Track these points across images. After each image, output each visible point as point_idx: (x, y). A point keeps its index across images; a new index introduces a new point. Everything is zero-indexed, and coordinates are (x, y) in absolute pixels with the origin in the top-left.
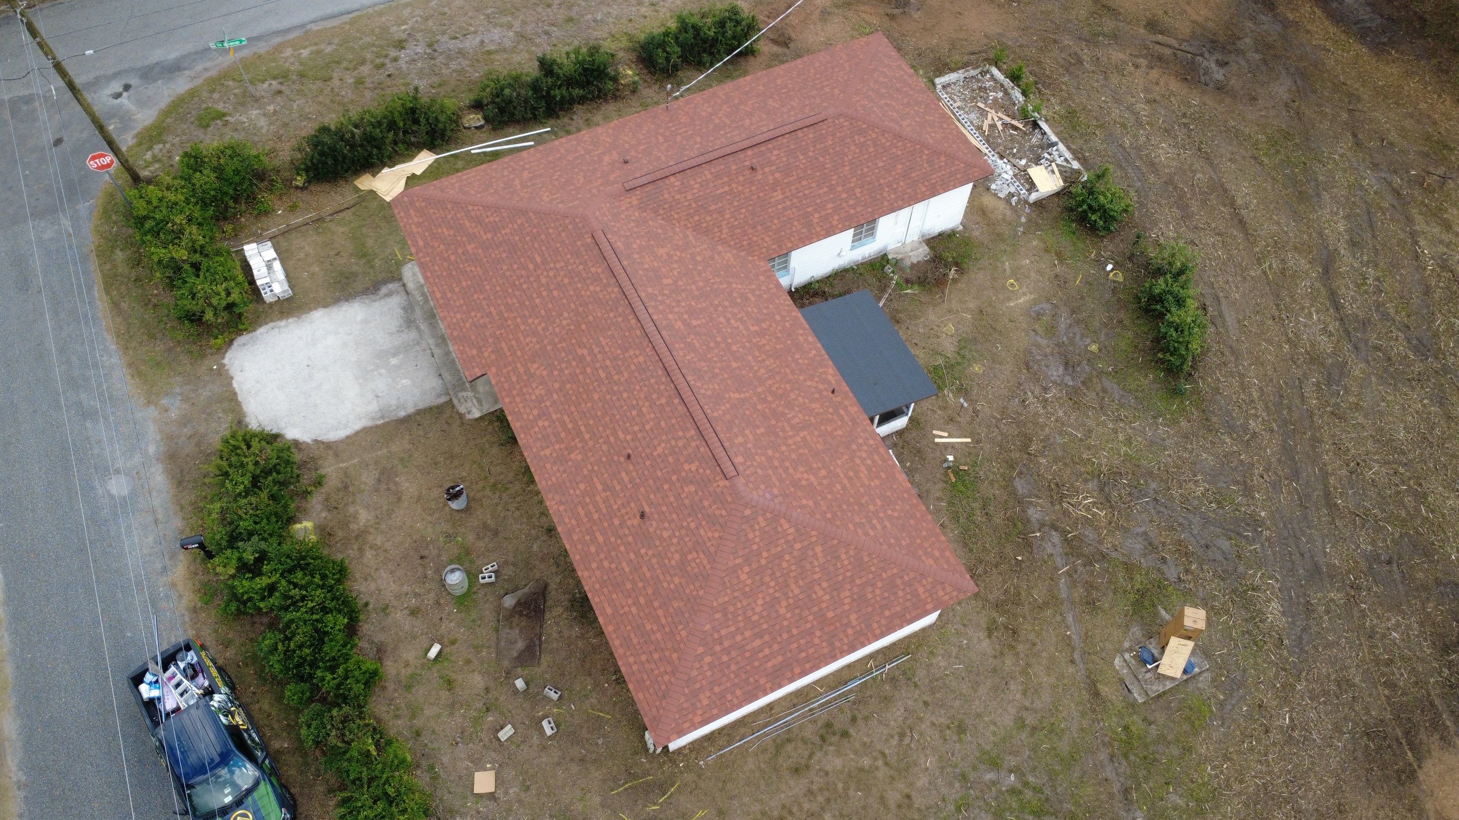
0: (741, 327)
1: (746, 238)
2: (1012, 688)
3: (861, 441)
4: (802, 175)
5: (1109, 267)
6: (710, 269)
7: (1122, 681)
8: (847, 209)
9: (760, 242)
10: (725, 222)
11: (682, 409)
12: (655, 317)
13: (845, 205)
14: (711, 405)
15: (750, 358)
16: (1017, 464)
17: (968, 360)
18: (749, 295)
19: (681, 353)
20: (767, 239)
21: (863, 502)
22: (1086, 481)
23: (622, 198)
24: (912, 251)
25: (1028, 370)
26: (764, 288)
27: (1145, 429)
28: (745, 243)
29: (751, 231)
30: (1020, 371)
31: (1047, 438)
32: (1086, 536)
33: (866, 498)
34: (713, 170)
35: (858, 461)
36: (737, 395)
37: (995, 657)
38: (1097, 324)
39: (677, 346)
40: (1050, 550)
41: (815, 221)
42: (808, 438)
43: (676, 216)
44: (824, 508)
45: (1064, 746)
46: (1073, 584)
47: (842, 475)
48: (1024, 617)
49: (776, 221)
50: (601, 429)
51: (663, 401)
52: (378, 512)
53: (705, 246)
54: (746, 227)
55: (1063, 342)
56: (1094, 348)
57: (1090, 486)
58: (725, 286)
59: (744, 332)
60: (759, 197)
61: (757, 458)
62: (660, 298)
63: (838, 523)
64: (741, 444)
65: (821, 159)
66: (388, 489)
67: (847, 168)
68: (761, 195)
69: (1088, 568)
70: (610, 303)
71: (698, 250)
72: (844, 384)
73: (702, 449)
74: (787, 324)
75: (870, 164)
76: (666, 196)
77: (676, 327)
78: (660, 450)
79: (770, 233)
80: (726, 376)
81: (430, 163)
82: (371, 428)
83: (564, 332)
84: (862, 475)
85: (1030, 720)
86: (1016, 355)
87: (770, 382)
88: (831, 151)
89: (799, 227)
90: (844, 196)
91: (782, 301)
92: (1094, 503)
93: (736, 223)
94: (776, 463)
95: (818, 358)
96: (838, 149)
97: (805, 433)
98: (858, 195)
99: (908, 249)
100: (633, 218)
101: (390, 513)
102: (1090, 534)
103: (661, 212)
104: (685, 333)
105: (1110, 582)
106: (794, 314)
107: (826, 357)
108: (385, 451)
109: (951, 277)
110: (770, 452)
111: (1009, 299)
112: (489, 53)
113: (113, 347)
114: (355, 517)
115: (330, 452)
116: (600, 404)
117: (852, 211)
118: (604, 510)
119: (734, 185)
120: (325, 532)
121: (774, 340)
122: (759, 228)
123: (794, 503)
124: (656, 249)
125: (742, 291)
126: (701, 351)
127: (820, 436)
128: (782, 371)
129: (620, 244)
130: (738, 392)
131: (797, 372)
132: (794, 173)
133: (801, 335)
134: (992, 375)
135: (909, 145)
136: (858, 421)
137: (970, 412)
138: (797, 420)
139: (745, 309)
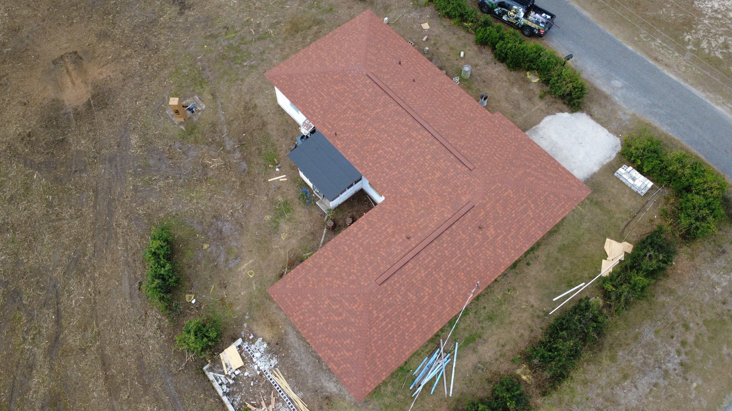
0: (386, 149)
1: (400, 204)
2: (246, 90)
3: (319, 117)
5: (193, 302)
6: (411, 177)
7: (202, 101)
10: (413, 207)
11: (400, 96)
12: (426, 132)
13: (352, 239)
14: (387, 100)
15: (377, 134)
16: (246, 175)
18: (388, 171)
19: (408, 119)
21: (314, 89)
22: (213, 176)
23: (471, 198)
25: (241, 224)
27: (182, 208)
29: (398, 208)
30: (246, 223)
31: (231, 191)
32: (215, 151)
33: (313, 91)
34: (430, 229)
35: (319, 106)
36: (377, 111)
37: (253, 98)
38: (203, 262)
39: (411, 123)
41: (366, 226)
42: (342, 106)
43: (440, 200)
45: (226, 77)
46: (221, 131)
47: (325, 96)
48: (241, 114)
49: (387, 217)
51: (408, 99)
52: (511, 93)
54: (401, 209)
55: (222, 246)
56: (206, 246)
57: (211, 174)
59: (384, 147)
60: (400, 225)
61: (361, 86)
62: (428, 145)
63: (322, 74)
64: (369, 88)
65: (372, 258)
67: (356, 259)
68: (399, 227)
70: (450, 137)
71: (421, 186)
72: (332, 143)
74: (365, 163)
75: (343, 266)
77: (415, 132)
79: (388, 211)
80: (385, 119)
81: (602, 270)
82: (536, 124)
83: (466, 127)
84: (316, 100)
85: (239, 82)
86: (248, 231)
87: (365, 125)
88: (367, 264)
90: (353, 244)
91: (371, 176)
93: (407, 209)
94: (353, 87)
95: (346, 150)
96: (364, 267)
97: (344, 108)
98: (346, 247)
100: (460, 188)
101: (507, 94)
103: (448, 199)
104: (410, 131)
105: (205, 135)
106: (364, 171)
107: (343, 154)
108: (524, 116)
109: (286, 269)
110: (356, 91)
111: (253, 264)
115: (546, 111)
116: (435, 100)
117: (347, 238)
118: (416, 67)
119: (415, 226)
120: (526, 80)
121: (369, 150)
122: (395, 211)
123: (341, 74)
124: (442, 174)
125: (392, 172)
126: (400, 126)
127: (337, 110)
128: (361, 135)
129: (460, 167)
130: (377, 113)
131: (354, 138)
132: (385, 244)
133: (357, 160)
134: (260, 216)
135: (322, 285)
136: (322, 126)
137: (270, 194)
138: (349, 113)
139: (388, 161)
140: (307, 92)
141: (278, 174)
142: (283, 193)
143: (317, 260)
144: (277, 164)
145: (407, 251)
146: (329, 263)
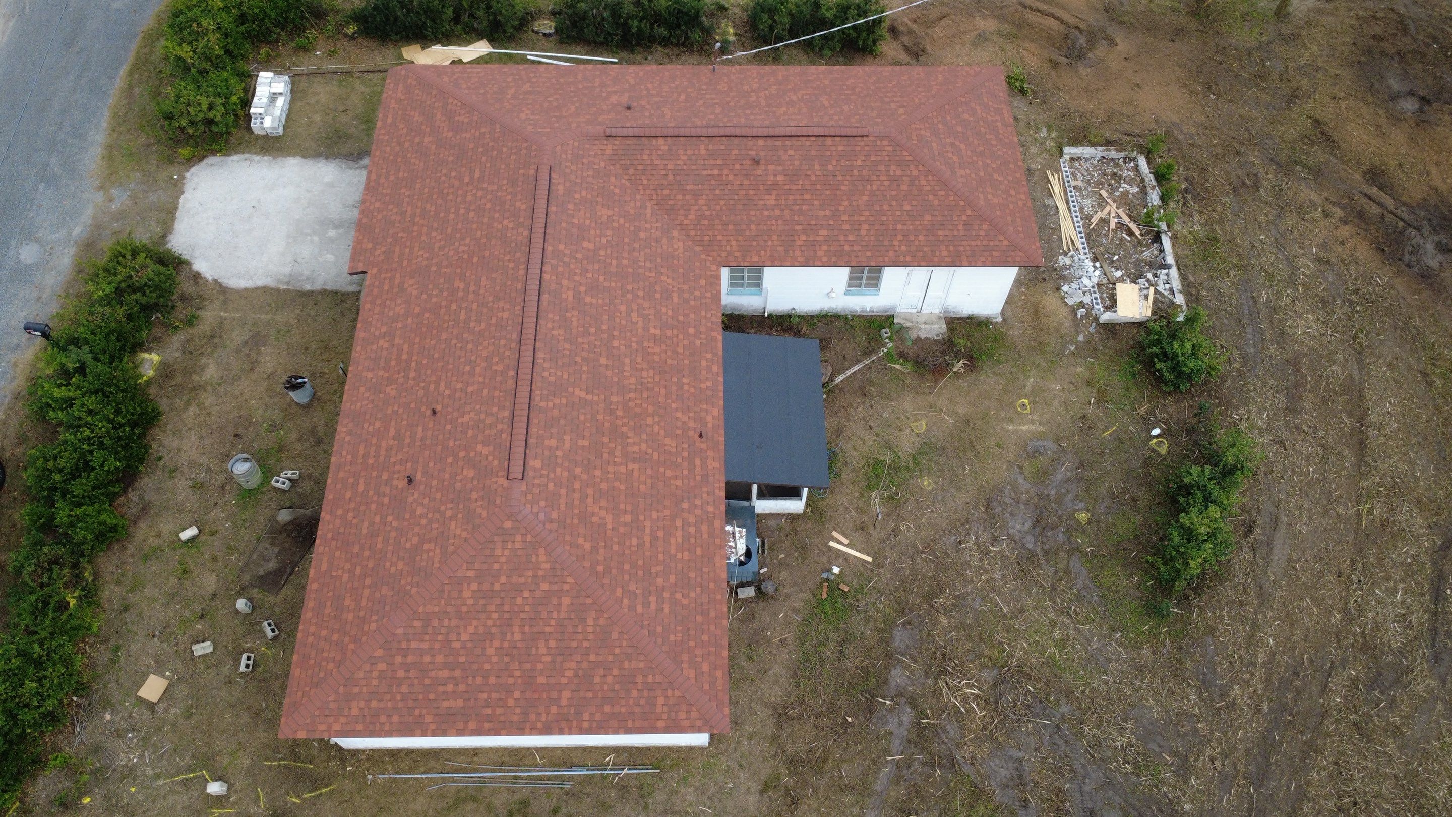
0: (640, 324)
1: (710, 233)
3: (698, 502)
4: (808, 187)
5: (1156, 431)
8: (842, 243)
9: (724, 243)
11: (511, 383)
12: (546, 276)
13: (842, 237)
15: (627, 361)
17: (921, 470)
18: (675, 295)
19: (550, 326)
20: (734, 243)
21: (654, 570)
22: (983, 667)
23: (597, 142)
24: (925, 323)
25: (987, 509)
26: (697, 293)
27: (1093, 638)
28: (707, 238)
29: (720, 227)
30: (976, 507)
31: (964, 597)
32: (944, 730)
33: (660, 568)
34: (711, 147)
35: (679, 523)
36: (583, 394)
38: (1103, 490)
39: (551, 316)
40: (892, 726)
41: (799, 243)
42: (636, 474)
44: (601, 558)
46: (897, 780)
47: (648, 531)
49: (753, 227)
50: (429, 372)
51: (500, 368)
52: (226, 373)
53: (659, 225)
54: (717, 222)
55: (1048, 496)
56: (1083, 517)
57: (985, 674)
58: (653, 274)
61: (558, 470)
63: (606, 581)
64: (550, 448)
66: (249, 355)
69: (926, 769)
70: (513, 244)
71: (648, 226)
72: (722, 432)
73: (504, 436)
74: (698, 342)
76: (645, 157)
77: (564, 296)
78: (466, 418)
79: (740, 238)
80: (585, 368)
81: (482, 54)
82: (272, 289)
84: (673, 540)
86: (982, 486)
87: (632, 395)
88: (856, 173)
89: (776, 243)
90: (847, 227)
91: (709, 315)
92: (977, 697)
94: (577, 485)
95: (709, 393)
96: (865, 173)
97: (636, 466)
98: (863, 232)
99: (922, 319)
100: (596, 167)
101: (236, 379)
102: (952, 730)
103: (631, 171)
104: (570, 306)
105: (943, 798)
106: (714, 334)
107: (721, 394)
108: (269, 317)
109: (955, 369)
110: (578, 470)
111: (1011, 420)
113: (105, 125)
114: (203, 369)
115: (221, 297)
116: (443, 346)
118: (382, 458)
119: (726, 172)
120: (166, 372)
122: (731, 227)
123: (568, 538)
124: (599, 207)
125: (670, 287)
126: (574, 331)
127: (652, 477)
128: (656, 389)
129: (561, 187)
130: (587, 391)
131: (674, 397)
132: (801, 182)
133: (707, 360)
134: (940, 498)
135: (951, 198)
136: (711, 479)
137: (889, 529)
138: (636, 448)
139: (658, 307)
140: (672, 579)
141: (841, 560)
142: (861, 511)
143: (925, 249)
144: (827, 580)
145: (779, 143)
146: (911, 228)
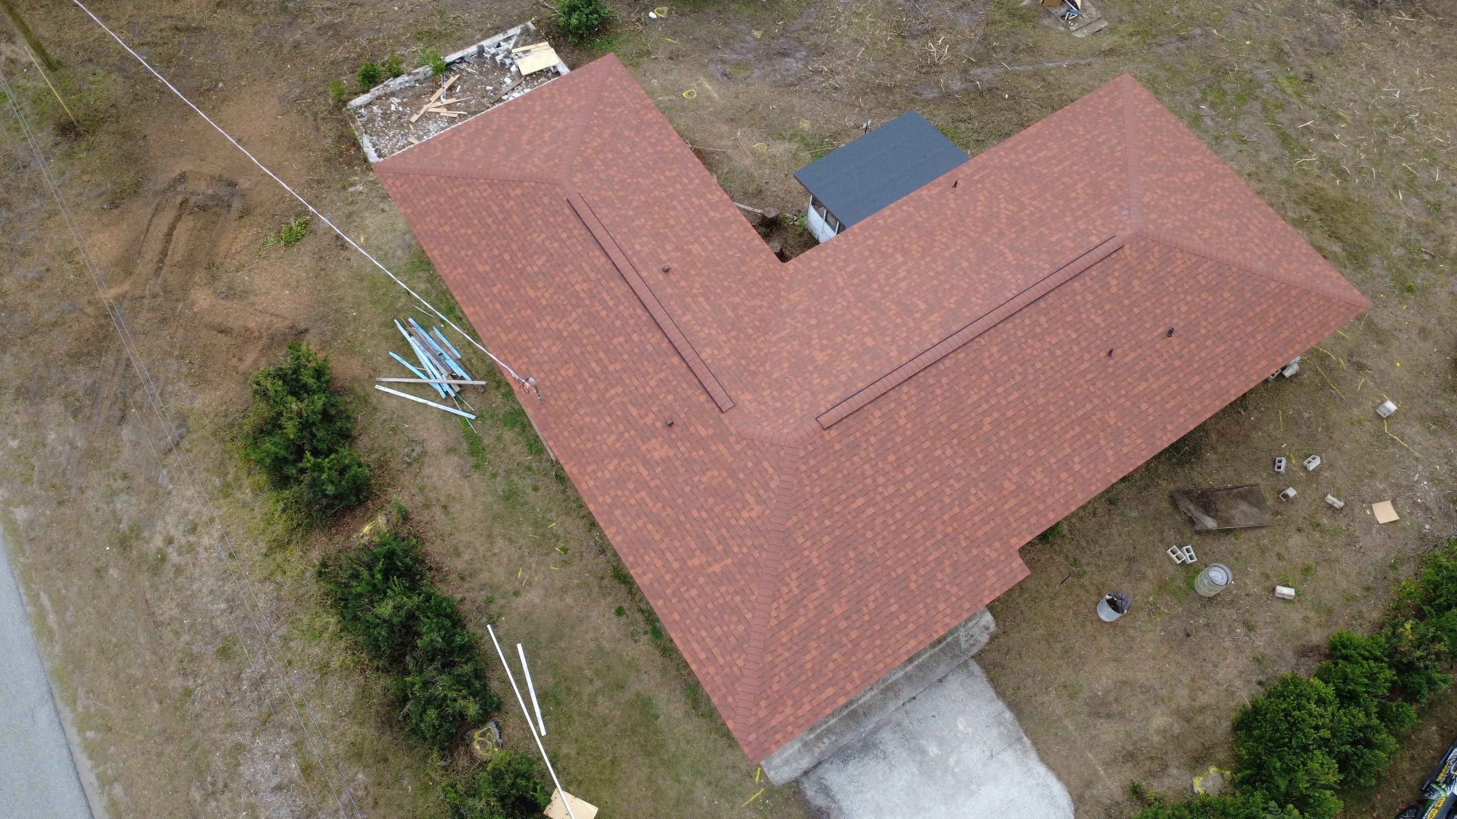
0: (905, 268)
4: (662, 224)
5: (652, 15)
6: (825, 309)
7: (1094, 34)
9: (761, 269)
10: (746, 302)
11: (1051, 298)
12: (936, 341)
13: (690, 187)
14: (1035, 272)
16: (907, 96)
17: (797, 132)
21: (1082, 150)
22: (910, 47)
32: (967, 50)
33: (1076, 148)
34: (679, 313)
39: (968, 314)
40: (990, 76)
43: (754, 352)
45: (1162, 74)
46: (1017, 61)
47: (1060, 167)
49: (730, 253)
50: (1078, 391)
51: (1043, 320)
55: (755, 57)
56: (757, 34)
57: (914, 44)
58: (846, 291)
59: (910, 264)
60: (704, 268)
61: (1083, 227)
62: (901, 343)
64: (1073, 241)
65: (635, 204)
66: (1116, 700)
67: (641, 181)
68: (699, 265)
69: (999, 50)
73: (1094, 273)
74: (877, 233)
75: (630, 159)
76: (729, 362)
77: (939, 320)
78: (1098, 320)
80: (986, 268)
83: (962, 452)
86: (779, 94)
89: (732, 232)
95: (912, 203)
97: (1023, 199)
102: (964, 47)
104: (943, 311)
105: (1007, 36)
107: (905, 198)
112: (307, 770)
114: (1165, 731)
117: (697, 181)
118: (1167, 378)
119: (694, 291)
121: (908, 240)
127: (1020, 188)
128: (948, 227)
130: (1002, 255)
131: (942, 216)
132: (662, 231)
135: (596, 122)
136: (981, 165)
138: (1010, 207)
139: (874, 270)
145: (635, 260)
146: (645, 143)
